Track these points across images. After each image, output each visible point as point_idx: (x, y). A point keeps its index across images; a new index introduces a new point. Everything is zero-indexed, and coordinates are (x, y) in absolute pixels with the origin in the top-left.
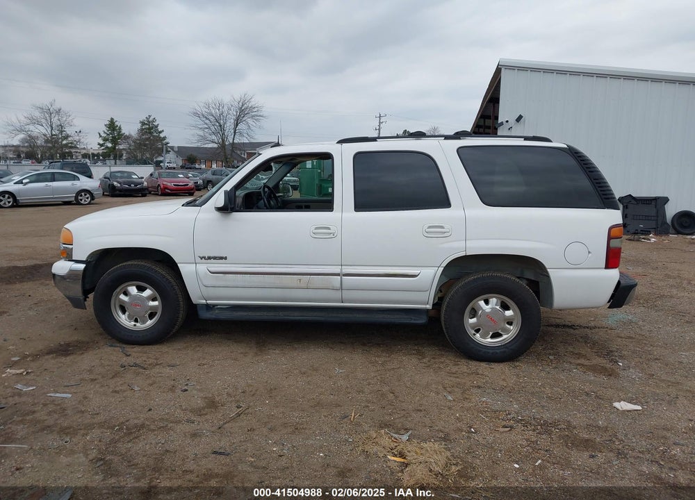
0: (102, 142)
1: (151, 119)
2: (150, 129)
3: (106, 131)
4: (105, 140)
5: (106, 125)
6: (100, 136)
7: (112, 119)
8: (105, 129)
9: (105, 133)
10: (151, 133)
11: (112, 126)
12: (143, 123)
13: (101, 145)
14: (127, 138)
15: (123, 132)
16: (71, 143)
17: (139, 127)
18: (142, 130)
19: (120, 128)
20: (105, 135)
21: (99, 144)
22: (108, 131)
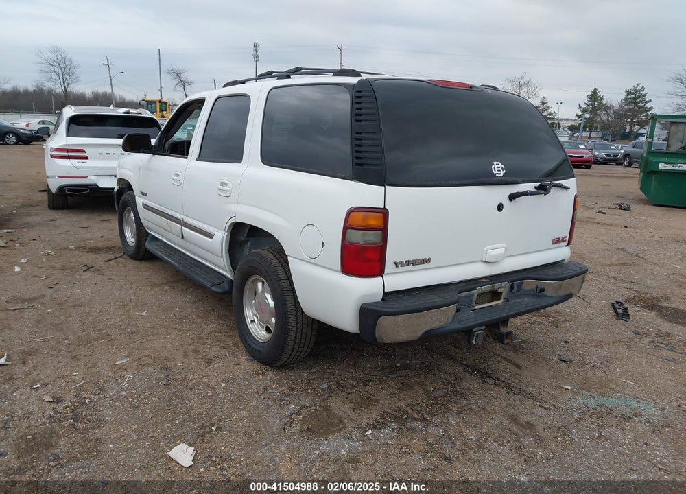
0: (580, 113)
1: (639, 88)
2: (635, 99)
3: (587, 102)
4: (584, 111)
5: (587, 96)
6: (580, 107)
7: (595, 89)
8: (586, 100)
9: (585, 104)
10: (636, 103)
11: (594, 96)
12: (629, 93)
13: (579, 116)
14: (607, 108)
15: (605, 102)
16: (550, 115)
17: (624, 97)
18: (626, 99)
19: (602, 98)
20: (586, 106)
21: (577, 115)
22: (589, 102)
